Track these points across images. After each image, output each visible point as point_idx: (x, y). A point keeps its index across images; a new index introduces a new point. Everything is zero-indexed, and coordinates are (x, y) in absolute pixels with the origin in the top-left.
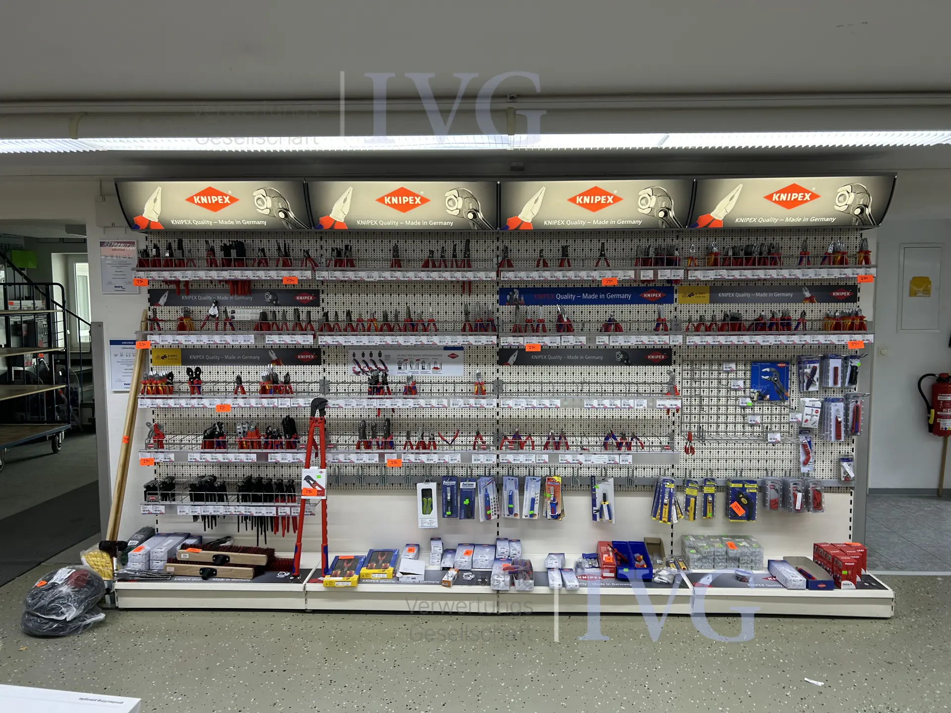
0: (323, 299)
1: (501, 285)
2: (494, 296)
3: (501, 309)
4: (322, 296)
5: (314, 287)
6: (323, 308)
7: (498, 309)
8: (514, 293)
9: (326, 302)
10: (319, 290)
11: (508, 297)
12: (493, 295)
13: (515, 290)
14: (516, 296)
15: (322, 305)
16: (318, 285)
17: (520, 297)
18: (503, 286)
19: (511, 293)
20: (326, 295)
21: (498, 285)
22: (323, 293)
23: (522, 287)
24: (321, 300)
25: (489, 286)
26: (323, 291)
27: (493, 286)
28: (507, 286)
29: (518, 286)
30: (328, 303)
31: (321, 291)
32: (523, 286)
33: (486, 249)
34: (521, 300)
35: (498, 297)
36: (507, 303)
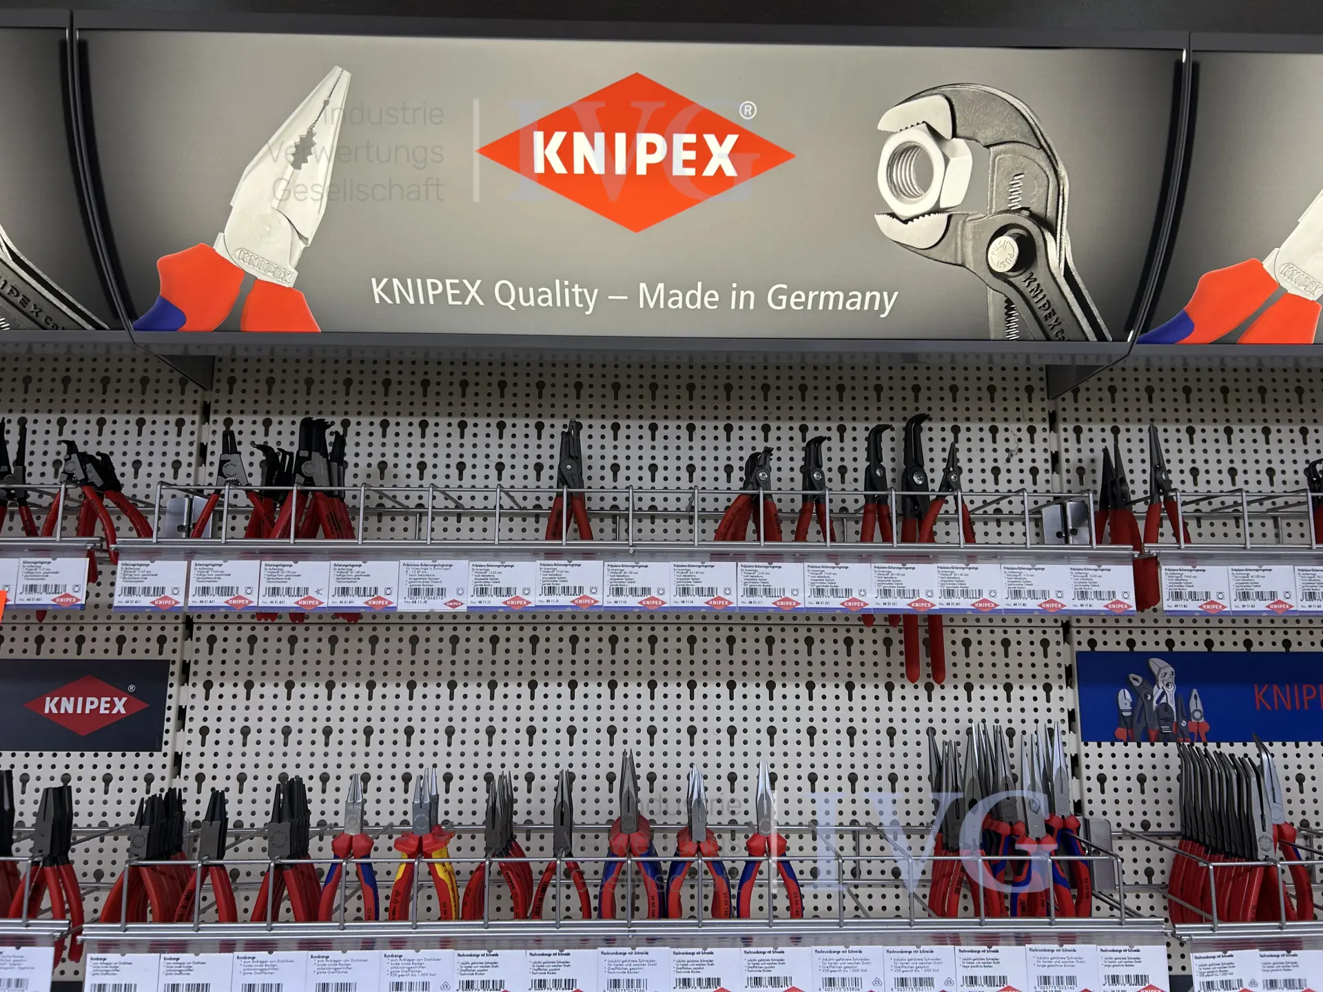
0: (182, 712)
1: (1085, 636)
2: (1055, 693)
3: (1093, 761)
4: (178, 695)
5: (141, 649)
6: (178, 758)
7: (1075, 760)
8: (1151, 679)
9: (197, 725)
10: (167, 663)
11: (1125, 699)
12: (1047, 688)
13: (1156, 665)
14: (1165, 691)
15: (175, 740)
16: (162, 640)
17: (1182, 698)
18: (1092, 643)
19: (1137, 680)
20: (200, 690)
21: (1067, 639)
22: (185, 679)
23: (1190, 647)
24: (171, 714)
25: (1025, 642)
26: (185, 667)
27: (1045, 643)
28: (1112, 643)
29: (1170, 643)
30: (204, 731)
31: (175, 668)
32: (1190, 643)
33: (1002, 465)
34: (1188, 716)
35: (1069, 698)
36: (1121, 732)
